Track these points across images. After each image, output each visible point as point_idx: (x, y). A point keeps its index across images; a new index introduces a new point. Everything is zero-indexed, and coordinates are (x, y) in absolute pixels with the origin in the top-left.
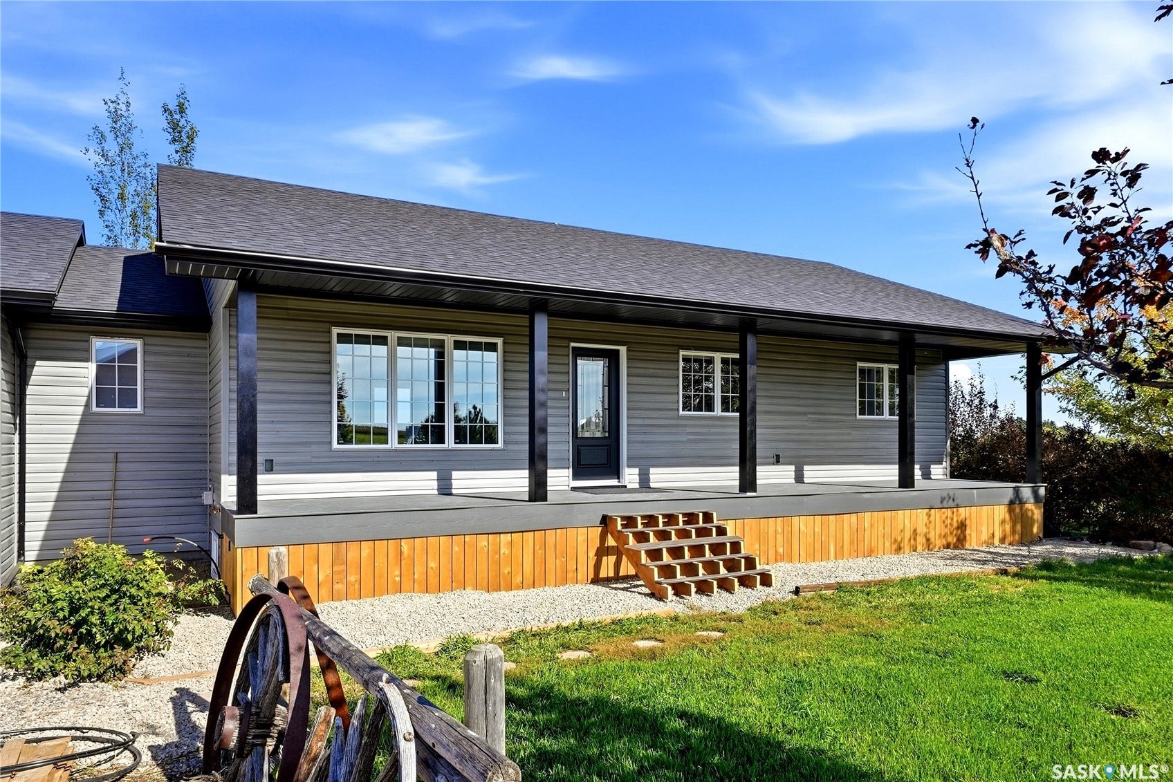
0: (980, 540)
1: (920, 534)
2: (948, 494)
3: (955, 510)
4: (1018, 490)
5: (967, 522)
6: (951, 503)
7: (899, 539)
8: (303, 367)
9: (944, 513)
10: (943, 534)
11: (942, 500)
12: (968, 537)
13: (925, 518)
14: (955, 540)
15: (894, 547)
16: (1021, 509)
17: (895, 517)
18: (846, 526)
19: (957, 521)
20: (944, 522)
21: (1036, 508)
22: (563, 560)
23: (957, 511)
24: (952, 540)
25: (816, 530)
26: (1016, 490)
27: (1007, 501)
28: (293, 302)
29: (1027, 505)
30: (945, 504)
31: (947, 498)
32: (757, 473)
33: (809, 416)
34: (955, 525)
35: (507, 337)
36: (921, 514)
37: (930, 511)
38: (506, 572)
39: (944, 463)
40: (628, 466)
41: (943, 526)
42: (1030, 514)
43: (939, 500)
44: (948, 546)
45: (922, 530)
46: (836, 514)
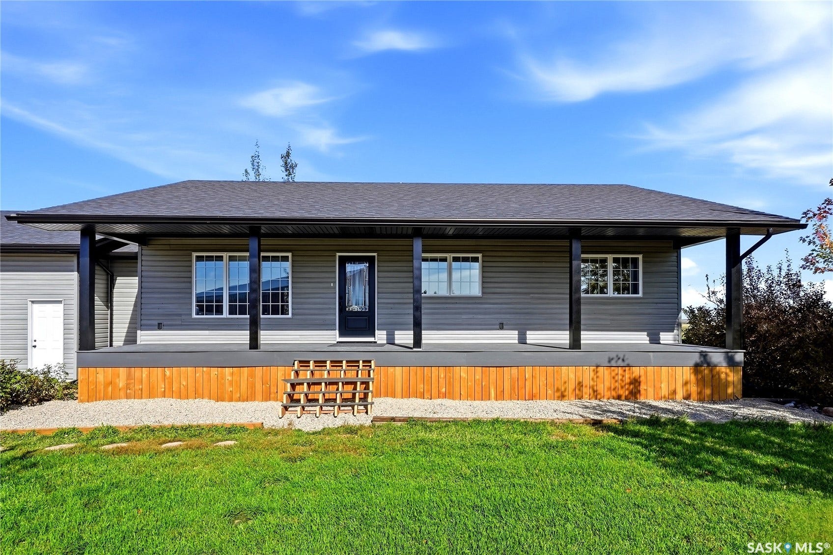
0: (658, 394)
1: (586, 386)
2: (617, 356)
3: (627, 368)
4: (706, 355)
5: (642, 379)
6: (620, 363)
7: (563, 389)
8: (174, 274)
9: (613, 370)
10: (613, 387)
11: (610, 360)
12: (642, 392)
13: (592, 374)
14: (627, 393)
15: (559, 394)
16: (711, 371)
17: (557, 371)
18: (507, 377)
19: (630, 378)
20: (614, 378)
21: (731, 371)
22: (267, 385)
23: (629, 369)
24: (624, 393)
25: (477, 377)
26: (704, 355)
27: (692, 363)
28: (174, 241)
29: (718, 368)
30: (613, 363)
31: (616, 359)
32: (423, 336)
33: (532, 295)
34: (627, 381)
35: (293, 252)
36: (587, 371)
37: (597, 368)
38: (229, 390)
39: (675, 331)
40: (378, 330)
41: (613, 381)
42: (723, 376)
43: (607, 360)
44: (619, 398)
45: (587, 382)
46: (496, 367)
